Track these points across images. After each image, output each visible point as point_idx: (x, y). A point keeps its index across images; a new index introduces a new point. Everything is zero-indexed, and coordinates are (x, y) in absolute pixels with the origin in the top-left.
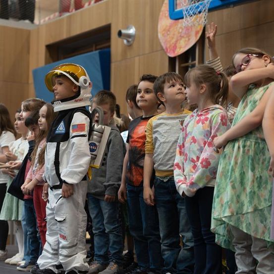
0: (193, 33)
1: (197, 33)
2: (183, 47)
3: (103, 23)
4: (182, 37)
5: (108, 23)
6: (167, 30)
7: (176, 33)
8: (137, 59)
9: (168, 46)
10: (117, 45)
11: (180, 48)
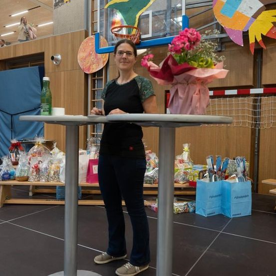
0: (102, 62)
1: (104, 62)
2: (95, 69)
3: (39, 51)
4: (93, 63)
5: (43, 51)
6: (84, 59)
7: (90, 61)
8: (63, 73)
9: (85, 67)
10: (48, 64)
11: (93, 69)
